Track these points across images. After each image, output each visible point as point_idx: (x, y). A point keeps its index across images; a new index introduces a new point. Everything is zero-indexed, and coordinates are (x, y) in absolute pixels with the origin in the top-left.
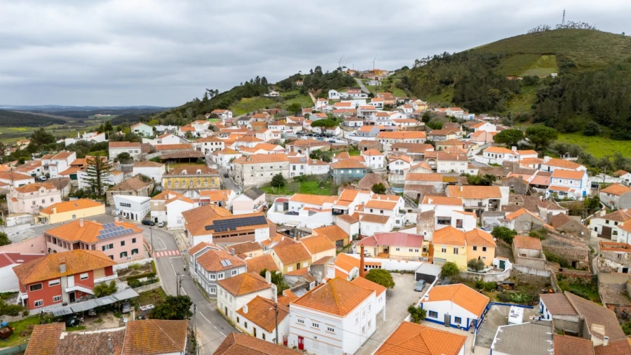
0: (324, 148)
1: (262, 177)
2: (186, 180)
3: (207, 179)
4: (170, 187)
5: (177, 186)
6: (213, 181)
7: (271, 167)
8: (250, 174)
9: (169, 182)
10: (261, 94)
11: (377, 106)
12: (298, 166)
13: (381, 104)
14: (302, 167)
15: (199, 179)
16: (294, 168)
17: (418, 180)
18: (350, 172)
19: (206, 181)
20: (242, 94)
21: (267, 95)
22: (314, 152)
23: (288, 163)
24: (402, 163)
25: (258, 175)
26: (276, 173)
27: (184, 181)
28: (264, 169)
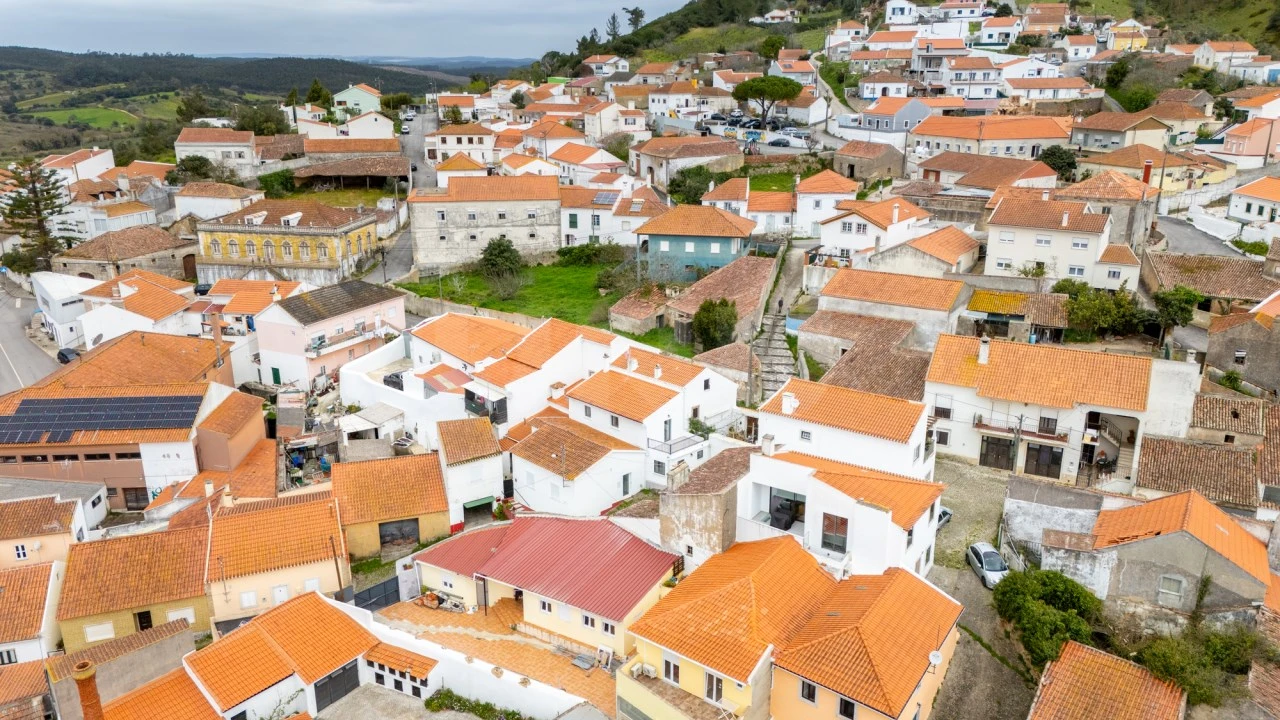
0: (720, 163)
1: (473, 244)
2: (257, 240)
3: (308, 240)
4: (218, 256)
5: (235, 257)
6: (322, 246)
7: (502, 216)
8: (436, 234)
9: (215, 243)
10: (740, 18)
11: (995, 39)
12: (584, 216)
13: (1007, 35)
14: (596, 220)
15: (288, 239)
16: (573, 223)
18: (690, 247)
19: (304, 245)
20: (694, 18)
21: (757, 20)
22: (683, 173)
23: (554, 205)
24: (862, 228)
25: (459, 236)
26: (488, 235)
27: (250, 244)
28: (479, 221)
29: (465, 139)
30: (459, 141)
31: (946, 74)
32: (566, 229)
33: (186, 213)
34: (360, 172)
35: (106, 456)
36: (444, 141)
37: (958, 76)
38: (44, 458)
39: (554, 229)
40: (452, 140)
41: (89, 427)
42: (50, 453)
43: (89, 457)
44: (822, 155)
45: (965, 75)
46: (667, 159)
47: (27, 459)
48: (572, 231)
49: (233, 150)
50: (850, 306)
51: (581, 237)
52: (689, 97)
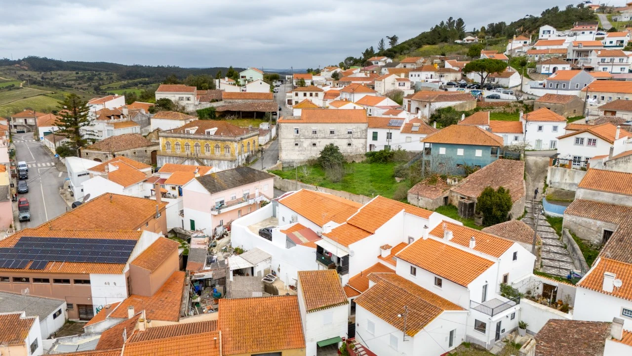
0: (462, 106)
1: (315, 148)
2: (191, 143)
3: (220, 144)
4: (169, 151)
5: (179, 152)
6: (227, 147)
7: (332, 132)
8: (293, 142)
9: (168, 143)
10: (450, 40)
11: (614, 44)
12: (382, 133)
14: (389, 136)
15: (208, 142)
16: (375, 137)
17: (617, 190)
18: (460, 152)
19: (217, 147)
20: (425, 40)
21: (459, 41)
22: (439, 111)
23: (364, 126)
24: (592, 142)
25: (306, 143)
26: (322, 144)
27: (187, 145)
28: (318, 135)
29: (308, 94)
30: (305, 95)
31: (594, 59)
32: (370, 141)
33: (156, 128)
34: (251, 110)
35: (67, 281)
36: (297, 95)
37: (603, 61)
38: (27, 280)
39: (363, 141)
40: (301, 94)
41: (59, 260)
42: (31, 276)
43: (56, 281)
44: (526, 102)
45: (608, 59)
46: (430, 103)
47: (16, 279)
48: (374, 142)
49: (185, 96)
50: (606, 197)
51: (379, 146)
52: (433, 73)
